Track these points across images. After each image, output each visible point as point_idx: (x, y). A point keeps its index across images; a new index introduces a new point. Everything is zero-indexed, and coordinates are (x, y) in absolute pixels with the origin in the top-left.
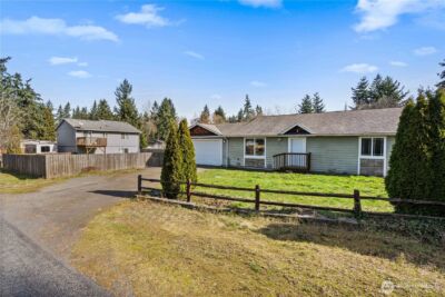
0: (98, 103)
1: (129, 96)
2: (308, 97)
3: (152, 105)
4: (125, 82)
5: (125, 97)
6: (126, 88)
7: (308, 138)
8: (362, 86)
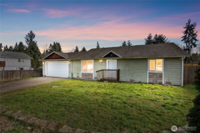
0: (18, 44)
1: (34, 40)
2: (125, 42)
3: (49, 45)
4: (31, 32)
5: (31, 40)
6: (31, 36)
7: (118, 59)
8: (150, 38)
